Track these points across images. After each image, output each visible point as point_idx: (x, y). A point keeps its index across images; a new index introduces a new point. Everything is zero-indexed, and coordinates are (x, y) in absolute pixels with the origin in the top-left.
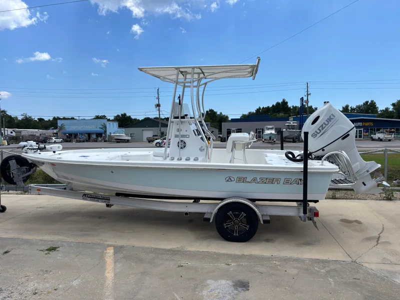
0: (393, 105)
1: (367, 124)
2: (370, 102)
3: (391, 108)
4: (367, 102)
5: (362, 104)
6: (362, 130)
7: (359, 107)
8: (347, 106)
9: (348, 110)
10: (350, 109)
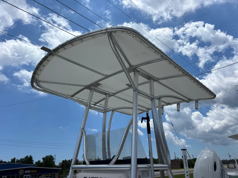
0: (43, 159)
1: (33, 171)
2: (29, 156)
3: (42, 161)
4: (27, 156)
5: (24, 158)
6: (30, 175)
7: (22, 160)
8: (14, 159)
9: (15, 161)
10: (16, 161)
